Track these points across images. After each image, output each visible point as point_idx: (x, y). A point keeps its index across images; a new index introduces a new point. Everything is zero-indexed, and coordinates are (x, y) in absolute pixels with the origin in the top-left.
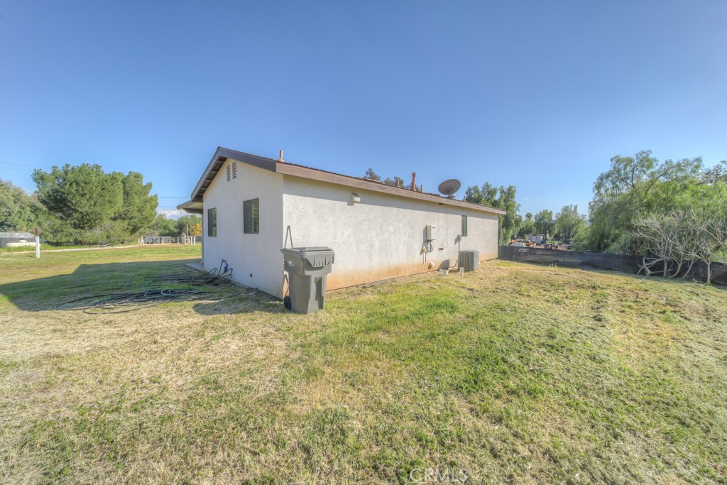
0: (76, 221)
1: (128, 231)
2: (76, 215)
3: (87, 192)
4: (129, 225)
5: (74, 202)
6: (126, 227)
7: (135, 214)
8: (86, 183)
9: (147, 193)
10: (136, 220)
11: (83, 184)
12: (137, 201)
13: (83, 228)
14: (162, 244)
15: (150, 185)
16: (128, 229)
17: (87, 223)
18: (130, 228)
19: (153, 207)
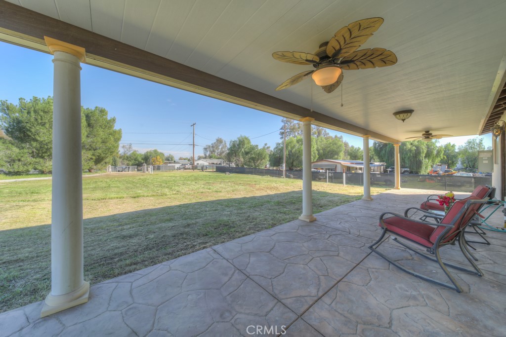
0: (34, 150)
1: (92, 161)
2: (34, 144)
3: (47, 121)
4: (93, 155)
5: (33, 130)
6: (90, 157)
7: (99, 145)
8: (45, 112)
9: (110, 127)
10: (100, 151)
11: (42, 113)
12: (101, 133)
13: (42, 157)
14: (130, 172)
15: (114, 120)
16: (91, 159)
17: (46, 152)
18: (94, 158)
19: (117, 140)
